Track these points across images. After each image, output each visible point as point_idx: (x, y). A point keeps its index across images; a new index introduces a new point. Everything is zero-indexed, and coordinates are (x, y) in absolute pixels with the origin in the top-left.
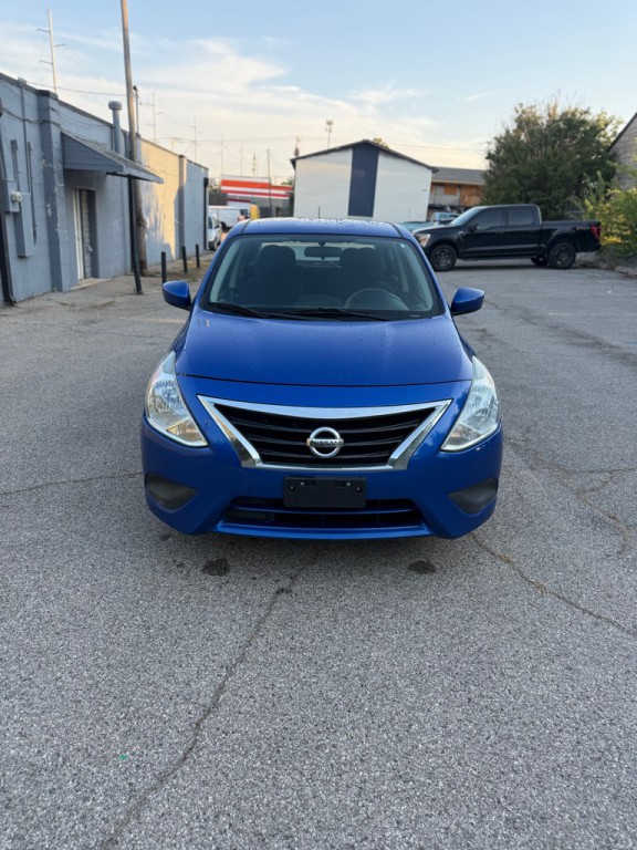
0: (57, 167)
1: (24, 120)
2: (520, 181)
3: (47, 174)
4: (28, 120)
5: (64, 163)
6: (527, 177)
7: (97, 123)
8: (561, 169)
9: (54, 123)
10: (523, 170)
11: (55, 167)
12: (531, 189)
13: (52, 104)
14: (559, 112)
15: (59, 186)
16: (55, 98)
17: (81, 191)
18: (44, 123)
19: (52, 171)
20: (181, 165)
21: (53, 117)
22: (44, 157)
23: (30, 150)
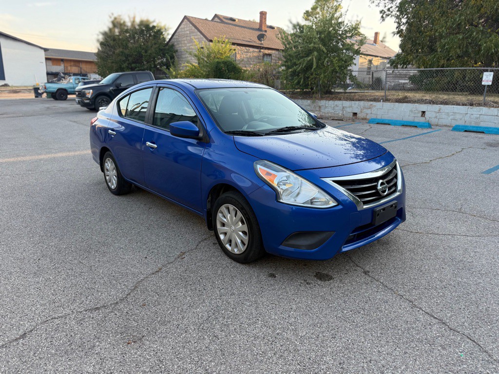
2: (127, 58)
6: (131, 56)
8: (149, 52)
10: (127, 52)
12: (133, 63)
14: (138, 21)
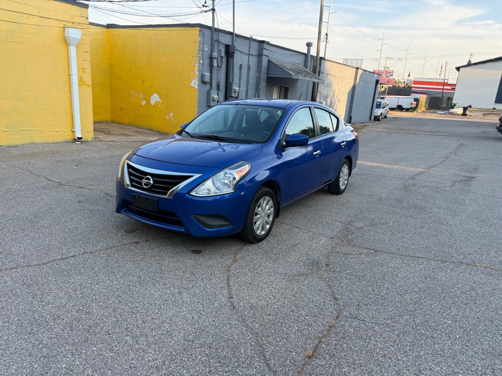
0: (264, 76)
1: (249, 55)
3: (258, 79)
4: (252, 55)
5: (268, 74)
7: (296, 54)
9: (264, 55)
11: (262, 76)
13: (265, 46)
15: (263, 84)
16: (268, 43)
17: (281, 87)
18: (260, 56)
19: (260, 77)
20: (357, 73)
21: (265, 52)
22: (258, 72)
23: (250, 68)
